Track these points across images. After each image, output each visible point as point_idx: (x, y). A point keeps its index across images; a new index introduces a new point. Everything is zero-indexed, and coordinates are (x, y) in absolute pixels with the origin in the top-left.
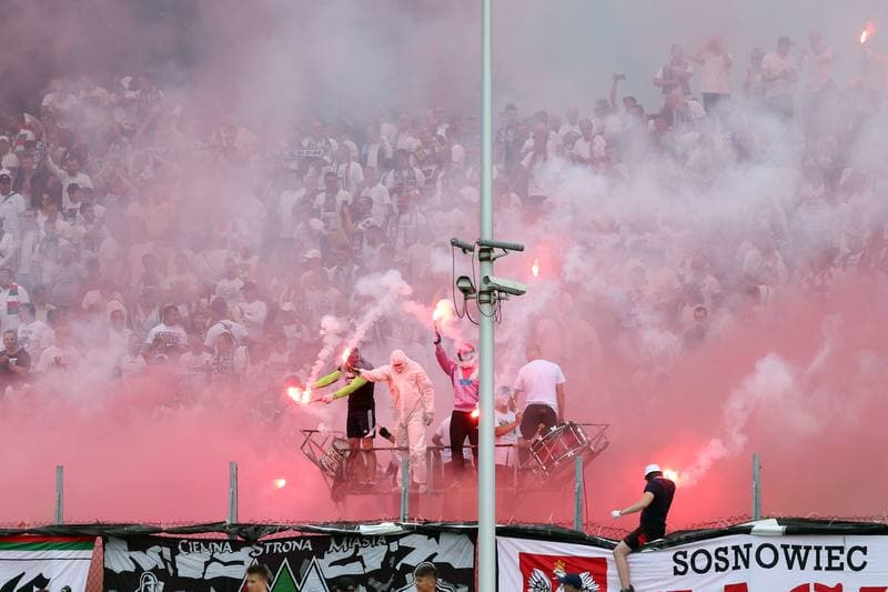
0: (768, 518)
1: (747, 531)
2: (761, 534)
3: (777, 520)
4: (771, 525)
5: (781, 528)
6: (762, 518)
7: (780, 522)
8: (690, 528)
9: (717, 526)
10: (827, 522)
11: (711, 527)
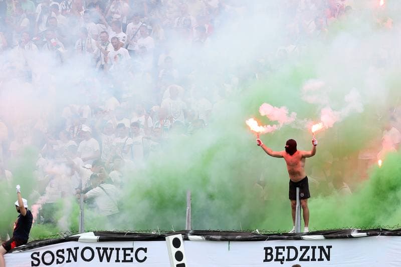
0: (88, 231)
1: (76, 239)
2: (85, 241)
3: (94, 232)
4: (91, 236)
5: (97, 238)
6: (85, 232)
7: (96, 234)
8: (42, 238)
9: (58, 237)
10: (124, 234)
11: (54, 237)
